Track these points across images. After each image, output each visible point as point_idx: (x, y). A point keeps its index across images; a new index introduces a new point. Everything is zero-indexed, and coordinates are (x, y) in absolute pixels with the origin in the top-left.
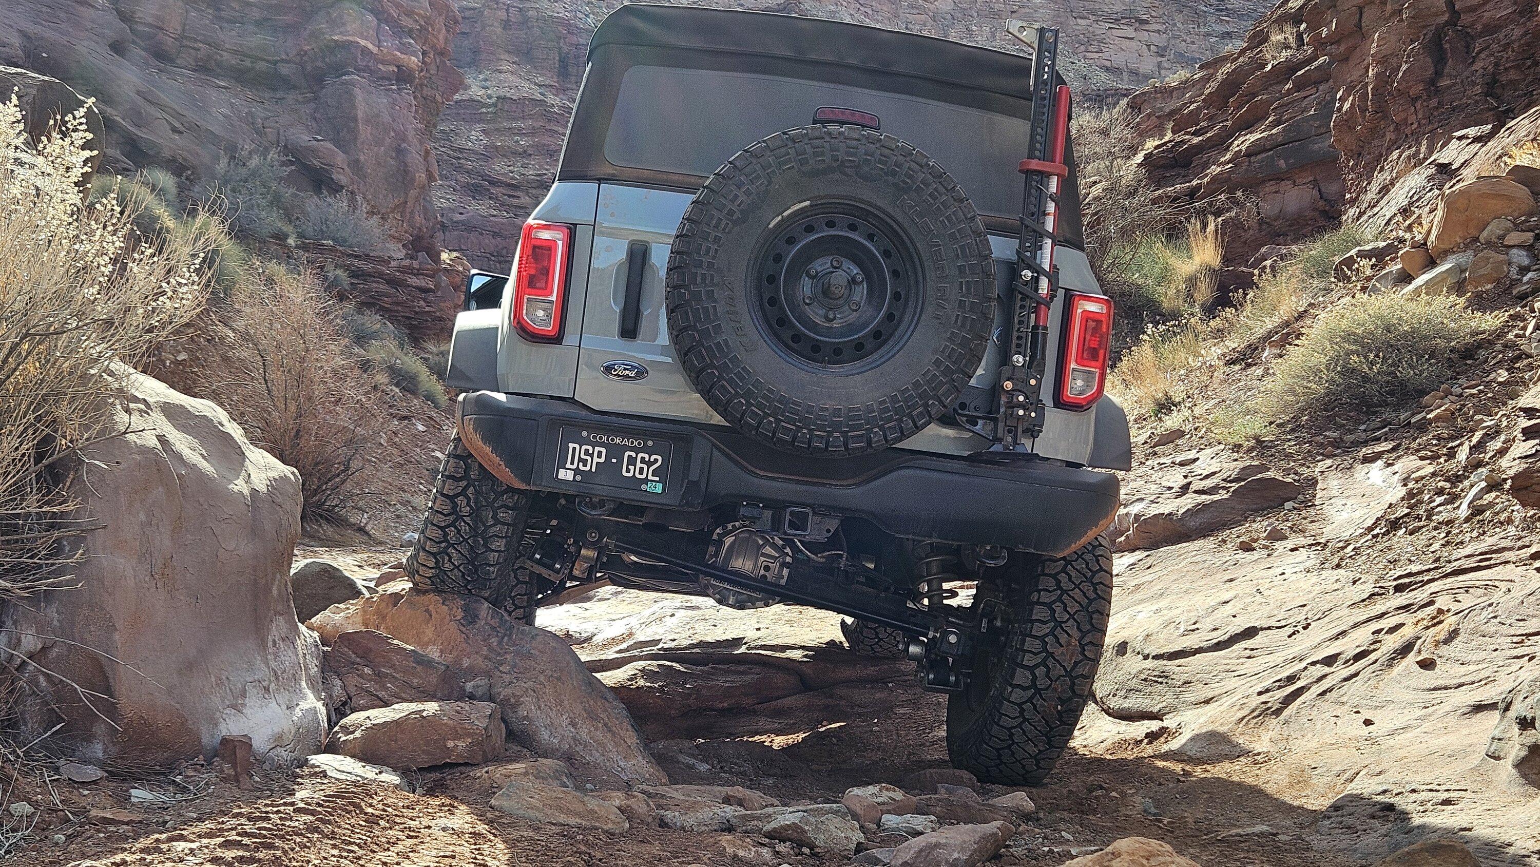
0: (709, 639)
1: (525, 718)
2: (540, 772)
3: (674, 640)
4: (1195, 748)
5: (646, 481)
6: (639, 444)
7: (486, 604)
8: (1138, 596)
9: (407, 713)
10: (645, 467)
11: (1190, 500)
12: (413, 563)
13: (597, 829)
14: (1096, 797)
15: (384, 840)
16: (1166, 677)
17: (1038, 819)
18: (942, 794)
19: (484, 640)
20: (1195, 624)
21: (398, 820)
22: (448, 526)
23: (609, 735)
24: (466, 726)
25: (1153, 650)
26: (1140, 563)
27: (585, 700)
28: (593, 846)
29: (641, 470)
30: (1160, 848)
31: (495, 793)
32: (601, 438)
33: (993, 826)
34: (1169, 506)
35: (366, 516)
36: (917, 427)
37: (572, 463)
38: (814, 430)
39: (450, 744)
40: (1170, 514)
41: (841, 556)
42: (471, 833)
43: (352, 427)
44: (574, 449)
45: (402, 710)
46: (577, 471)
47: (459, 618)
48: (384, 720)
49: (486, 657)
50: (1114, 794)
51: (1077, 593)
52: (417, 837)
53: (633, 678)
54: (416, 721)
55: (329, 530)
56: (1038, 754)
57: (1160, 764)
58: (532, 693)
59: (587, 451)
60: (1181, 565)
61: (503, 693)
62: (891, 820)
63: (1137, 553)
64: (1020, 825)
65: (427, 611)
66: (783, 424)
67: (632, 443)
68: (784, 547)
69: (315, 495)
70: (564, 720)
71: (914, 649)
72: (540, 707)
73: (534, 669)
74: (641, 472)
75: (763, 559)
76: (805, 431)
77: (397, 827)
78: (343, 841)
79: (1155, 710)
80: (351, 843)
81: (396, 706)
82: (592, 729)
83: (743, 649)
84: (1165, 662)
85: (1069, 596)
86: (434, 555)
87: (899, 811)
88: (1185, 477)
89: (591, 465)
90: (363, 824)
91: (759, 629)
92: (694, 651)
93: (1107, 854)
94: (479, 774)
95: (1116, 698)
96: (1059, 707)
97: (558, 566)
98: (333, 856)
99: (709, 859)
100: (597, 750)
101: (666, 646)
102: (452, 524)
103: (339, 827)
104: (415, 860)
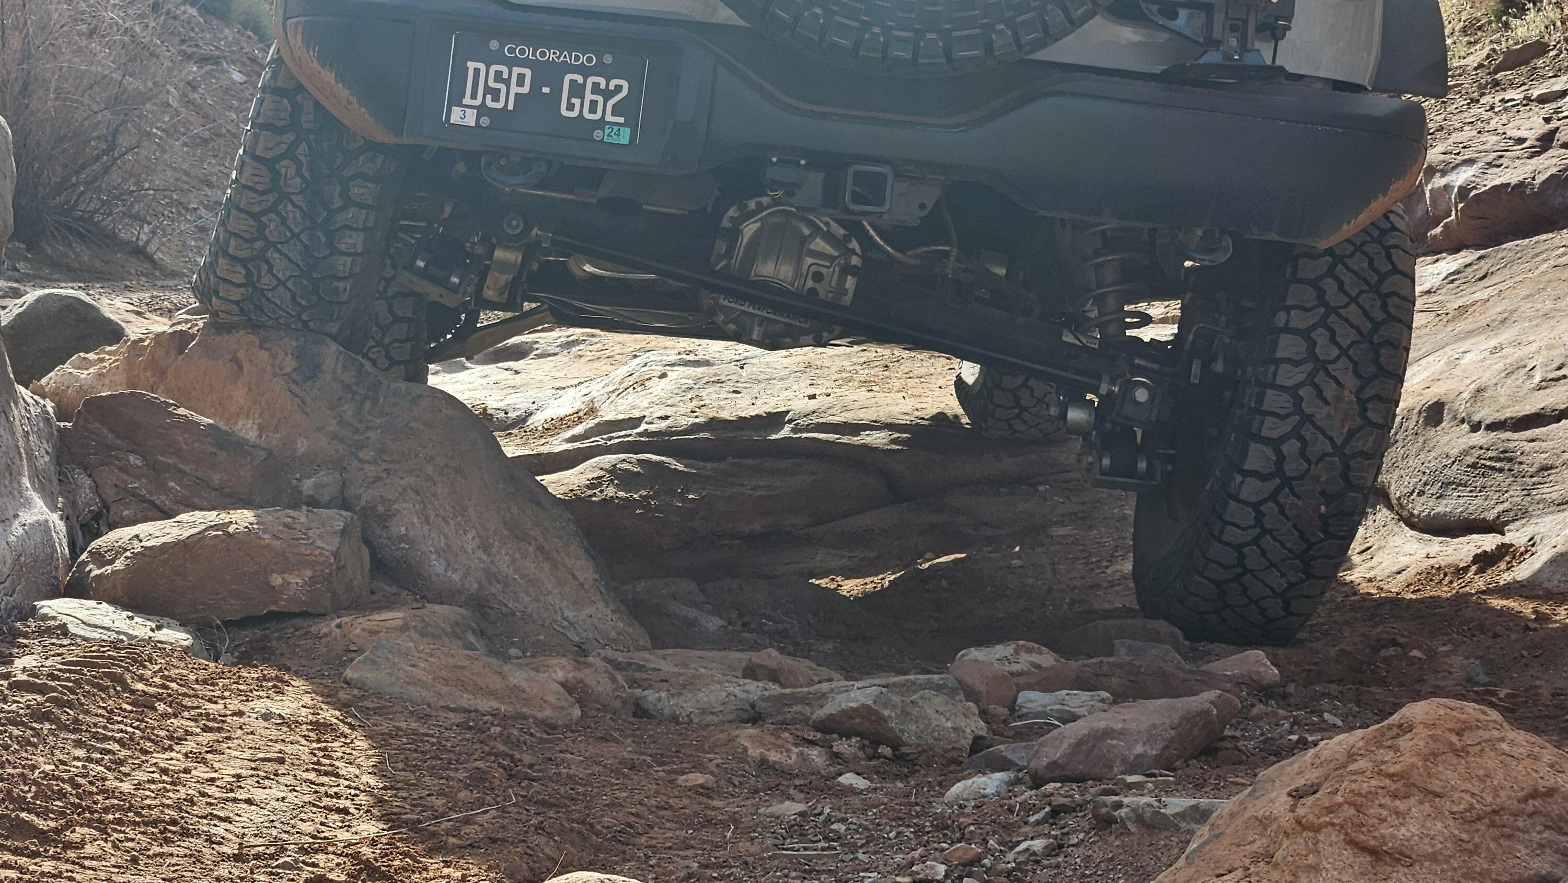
0: (725, 415)
1: (403, 538)
2: (428, 625)
3: (666, 418)
4: (1557, 576)
5: (601, 124)
6: (590, 60)
7: (334, 346)
8: (1463, 325)
9: (203, 527)
10: (600, 99)
11: (1554, 161)
12: (208, 279)
13: (525, 717)
14: (1385, 660)
15: (163, 733)
16: (1510, 460)
17: (1285, 696)
18: (1123, 656)
19: (332, 408)
20: (1559, 368)
21: (187, 702)
22: (264, 212)
23: (547, 566)
24: (303, 550)
25: (1487, 414)
26: (1469, 270)
27: (504, 506)
28: (518, 744)
29: (593, 104)
30: (1482, 717)
31: (352, 660)
32: (522, 52)
33: (1205, 699)
34: (1517, 171)
35: (146, 228)
36: (1071, 21)
37: (474, 96)
38: (891, 28)
39: (277, 580)
40: (1521, 185)
41: (946, 254)
42: (311, 723)
43: (117, 76)
44: (477, 71)
45: (193, 524)
46: (482, 110)
47: (288, 370)
48: (163, 540)
49: (335, 437)
50: (1415, 653)
51: (1353, 312)
52: (219, 730)
53: (595, 484)
54: (217, 541)
55: (85, 254)
56: (1287, 589)
57: (1497, 603)
58: (413, 495)
59: (498, 74)
60: (1538, 272)
61: (365, 497)
62: (1033, 700)
63: (1463, 253)
64: (1253, 706)
65: (235, 360)
66: (837, 18)
67: (577, 58)
68: (847, 239)
69: (59, 195)
70: (470, 541)
71: (1075, 415)
72: (427, 520)
73: (416, 456)
74: (593, 110)
75: (809, 260)
76: (876, 30)
77: (186, 714)
78: (95, 736)
79: (1491, 515)
80: (106, 739)
81: (183, 517)
82: (518, 555)
83: (786, 432)
84: (1508, 435)
85: (1340, 316)
86: (243, 262)
87: (1047, 683)
88: (1547, 120)
89: (506, 101)
90: (129, 708)
91: (812, 397)
92: (701, 435)
93: (1390, 728)
94: (325, 630)
95: (1423, 499)
96: (1323, 508)
97: (455, 280)
98: (77, 759)
99: (718, 766)
100: (527, 593)
101: (652, 428)
102: (273, 209)
103: (87, 712)
104: (216, 765)
